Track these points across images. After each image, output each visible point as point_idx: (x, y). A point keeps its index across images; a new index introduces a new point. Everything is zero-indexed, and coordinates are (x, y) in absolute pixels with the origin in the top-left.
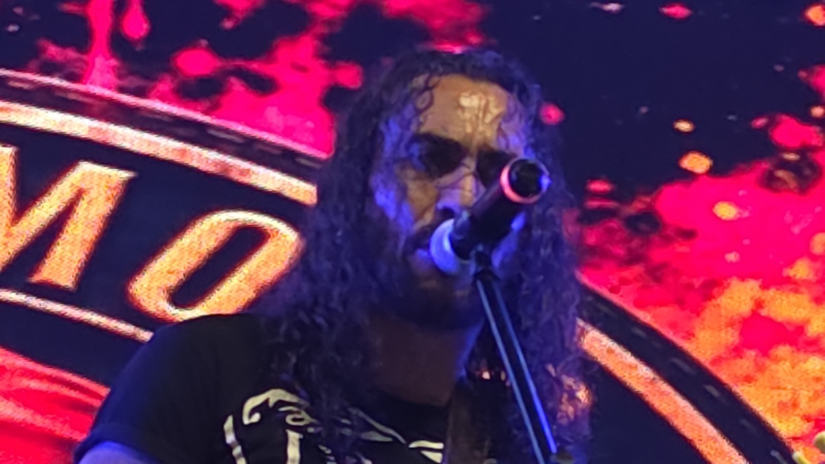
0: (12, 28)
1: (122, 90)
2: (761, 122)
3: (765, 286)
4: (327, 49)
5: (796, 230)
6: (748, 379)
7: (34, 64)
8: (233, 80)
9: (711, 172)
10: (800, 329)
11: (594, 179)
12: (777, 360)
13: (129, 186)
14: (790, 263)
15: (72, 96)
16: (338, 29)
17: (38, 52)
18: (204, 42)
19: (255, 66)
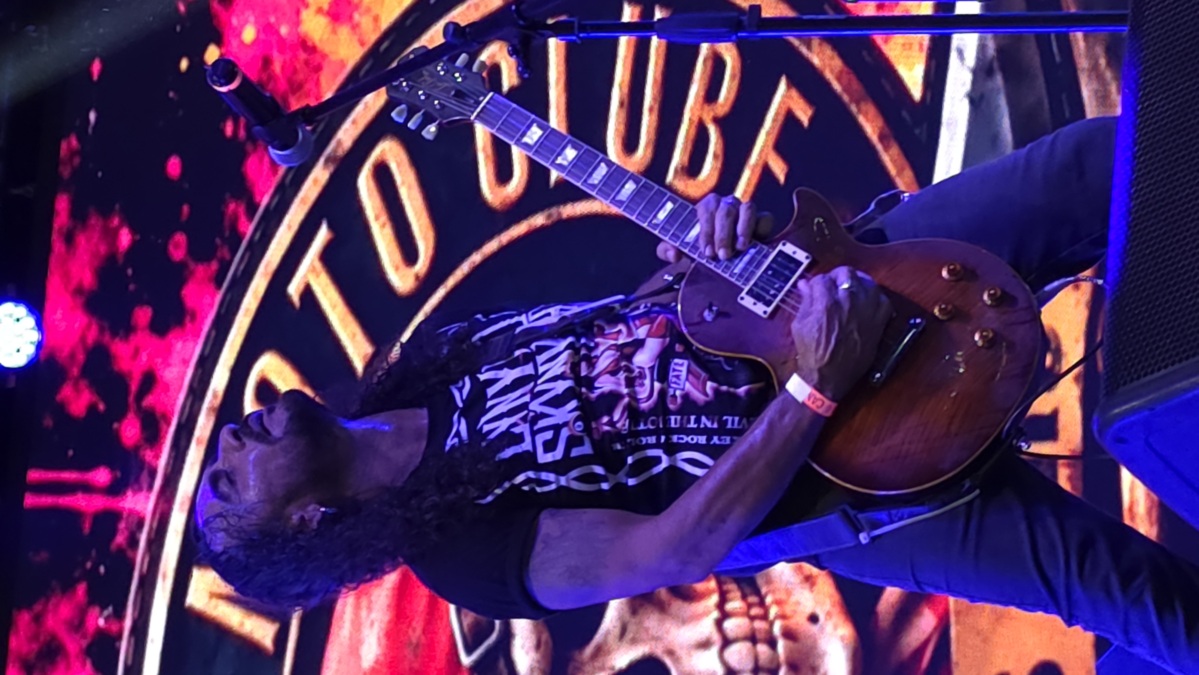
0: (102, 569)
1: (150, 487)
3: (307, 6)
4: (121, 332)
7: (129, 553)
8: (144, 403)
9: (219, 43)
11: (223, 132)
15: (155, 525)
16: (106, 324)
17: (121, 550)
18: (115, 425)
19: (134, 388)
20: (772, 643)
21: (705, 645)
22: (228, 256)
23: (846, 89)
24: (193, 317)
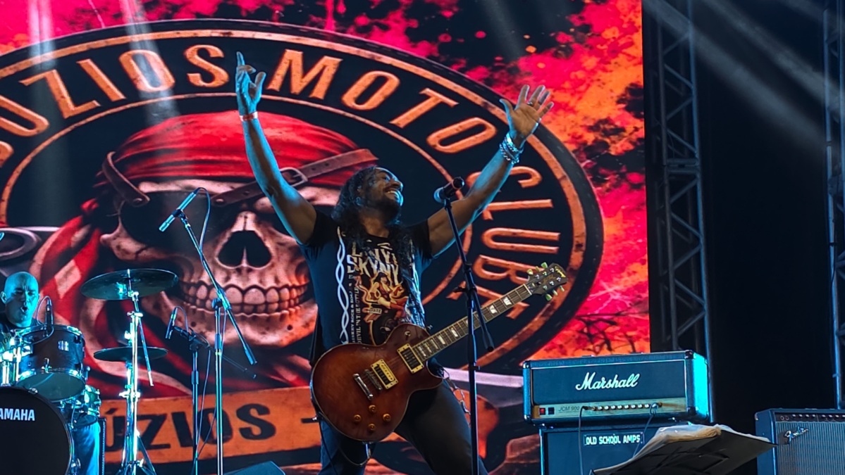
0: (300, 11)
1: (338, 31)
2: (552, 35)
3: (554, 91)
4: (406, 14)
5: (565, 71)
6: (549, 122)
7: (308, 23)
8: (375, 26)
9: (536, 52)
10: (567, 105)
11: (497, 56)
12: (559, 115)
13: (341, 63)
14: (563, 83)
15: (321, 34)
16: (409, 7)
17: (309, 19)
18: (364, 14)
19: (382, 21)
20: (279, 310)
21: (277, 280)
22: (441, 60)
23: (524, 332)
24: (414, 47)
